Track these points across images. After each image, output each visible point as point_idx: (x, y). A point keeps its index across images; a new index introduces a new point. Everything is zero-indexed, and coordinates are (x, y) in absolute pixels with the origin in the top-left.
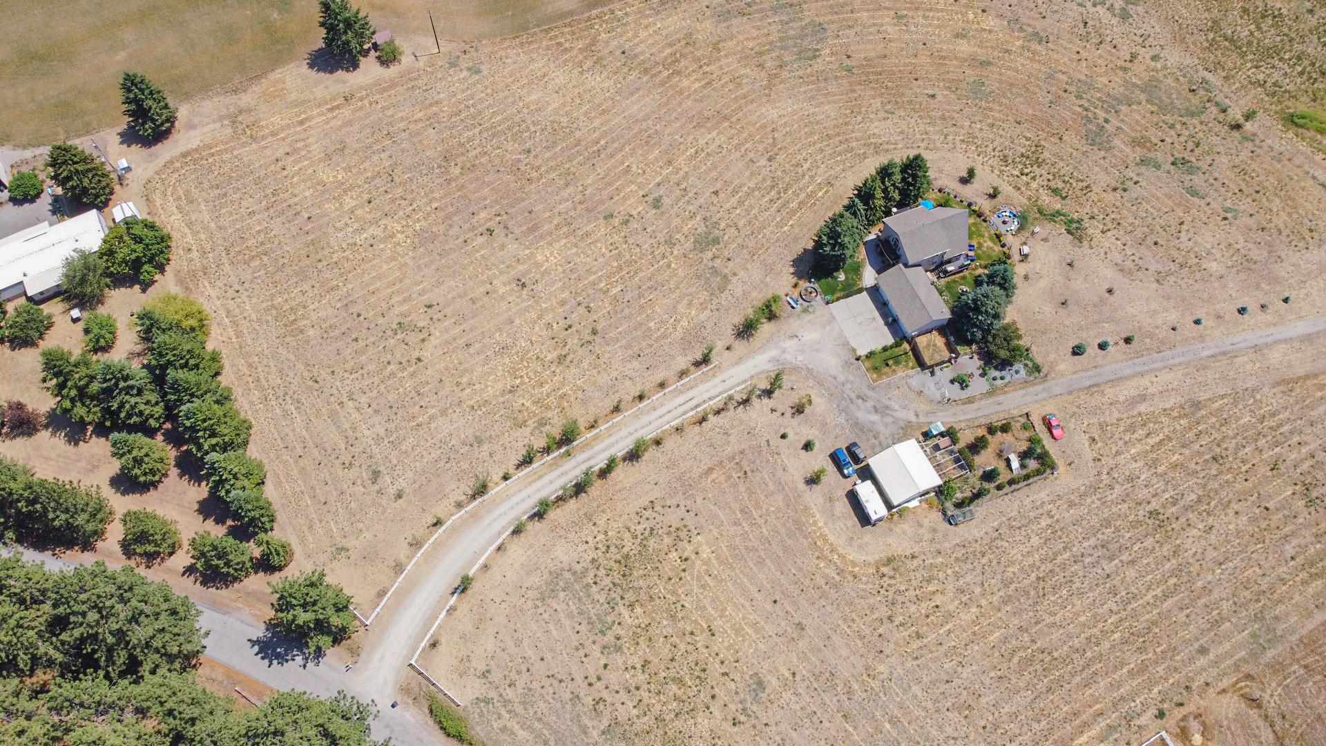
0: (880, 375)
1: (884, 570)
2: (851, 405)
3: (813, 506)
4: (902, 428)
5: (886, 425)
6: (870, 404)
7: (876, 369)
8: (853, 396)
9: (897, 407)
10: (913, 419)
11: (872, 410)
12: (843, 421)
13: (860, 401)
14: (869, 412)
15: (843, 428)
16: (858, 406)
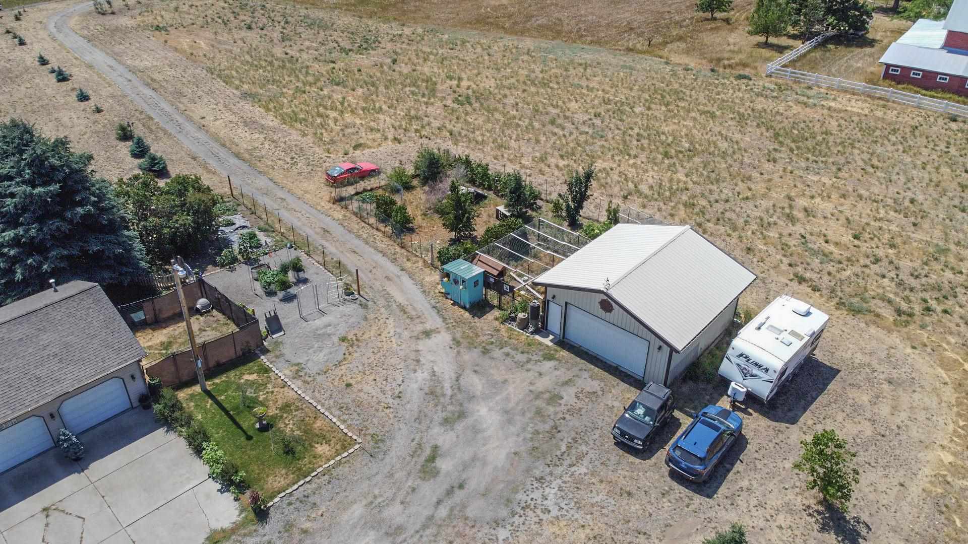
0: (310, 437)
1: (888, 313)
2: (472, 485)
3: (915, 490)
4: (485, 352)
5: (497, 386)
6: (443, 438)
7: (289, 451)
8: (430, 490)
9: (422, 376)
10: (443, 338)
11: (460, 426)
12: (551, 492)
13: (444, 465)
14: (476, 430)
15: (578, 484)
16: (465, 466)
